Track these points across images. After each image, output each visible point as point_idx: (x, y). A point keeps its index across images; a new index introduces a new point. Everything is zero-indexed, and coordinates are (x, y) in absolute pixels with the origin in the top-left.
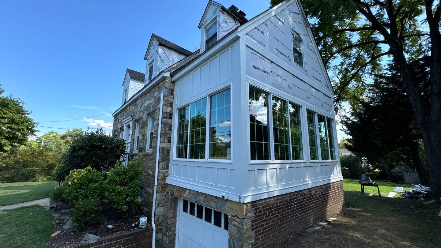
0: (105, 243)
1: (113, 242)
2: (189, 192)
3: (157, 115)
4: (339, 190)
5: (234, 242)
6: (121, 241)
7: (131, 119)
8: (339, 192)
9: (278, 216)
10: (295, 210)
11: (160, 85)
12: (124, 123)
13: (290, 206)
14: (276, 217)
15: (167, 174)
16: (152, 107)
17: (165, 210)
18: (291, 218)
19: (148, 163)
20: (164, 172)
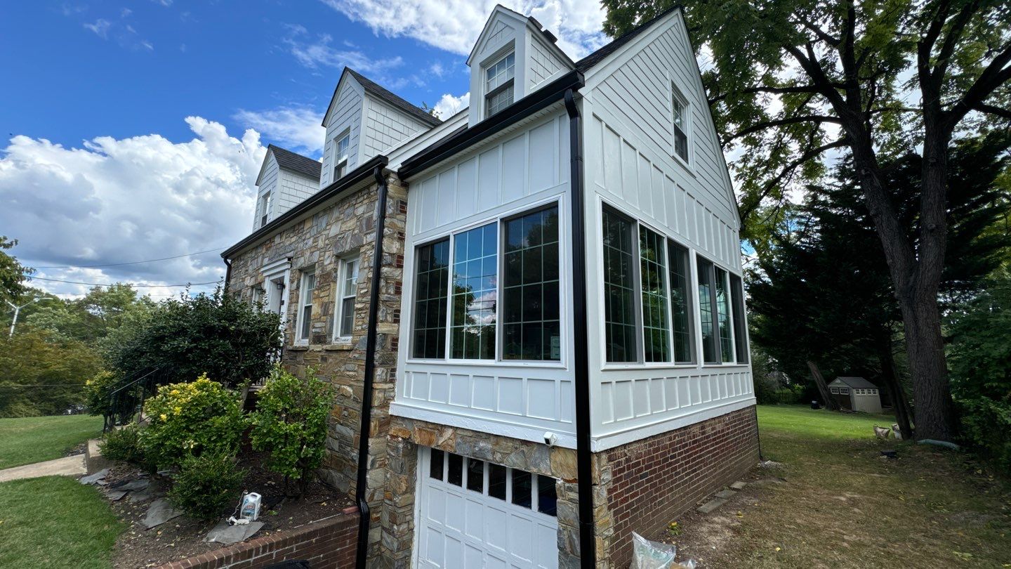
0: (255, 556)
1: (274, 552)
2: (455, 434)
3: (365, 258)
4: (749, 425)
5: (571, 536)
6: (292, 549)
7: (289, 266)
8: (751, 429)
9: (651, 480)
10: (680, 466)
11: (371, 190)
12: (265, 274)
13: (672, 457)
14: (648, 481)
15: (392, 394)
16: (349, 240)
17: (388, 476)
18: (672, 483)
19: (342, 369)
20: (385, 390)
